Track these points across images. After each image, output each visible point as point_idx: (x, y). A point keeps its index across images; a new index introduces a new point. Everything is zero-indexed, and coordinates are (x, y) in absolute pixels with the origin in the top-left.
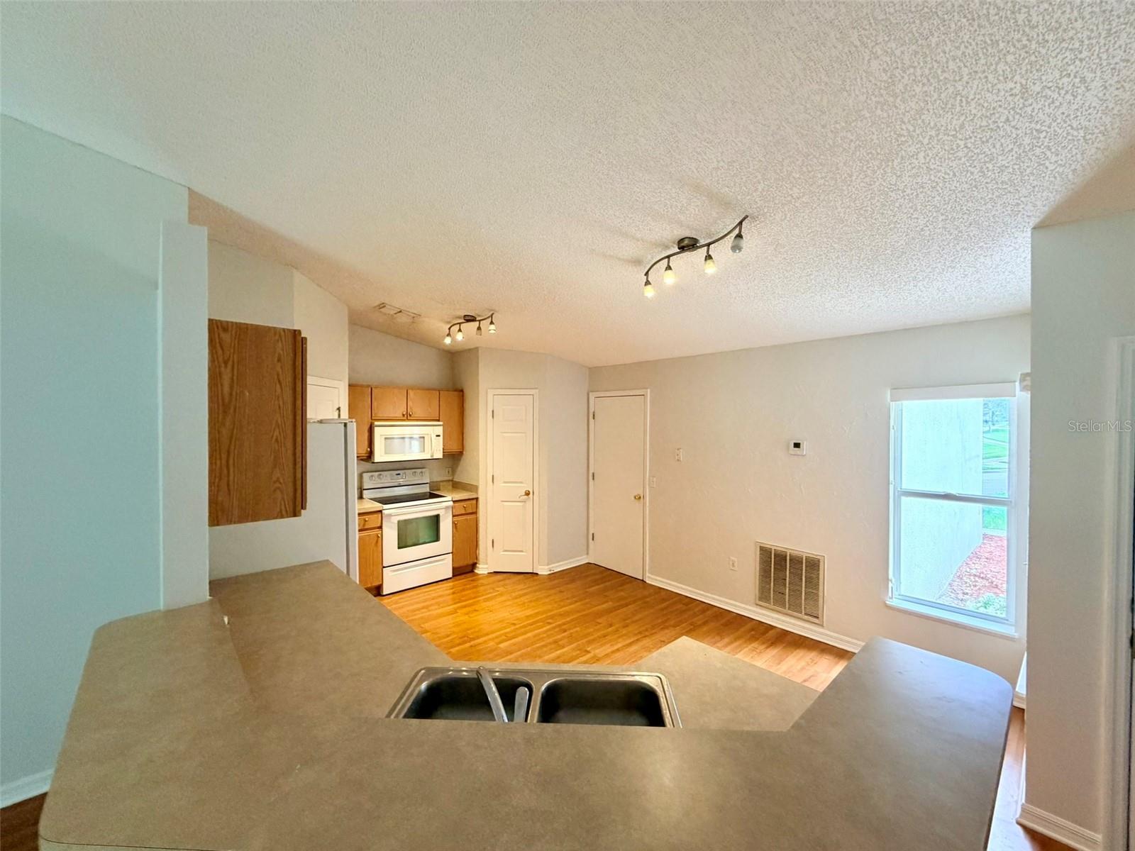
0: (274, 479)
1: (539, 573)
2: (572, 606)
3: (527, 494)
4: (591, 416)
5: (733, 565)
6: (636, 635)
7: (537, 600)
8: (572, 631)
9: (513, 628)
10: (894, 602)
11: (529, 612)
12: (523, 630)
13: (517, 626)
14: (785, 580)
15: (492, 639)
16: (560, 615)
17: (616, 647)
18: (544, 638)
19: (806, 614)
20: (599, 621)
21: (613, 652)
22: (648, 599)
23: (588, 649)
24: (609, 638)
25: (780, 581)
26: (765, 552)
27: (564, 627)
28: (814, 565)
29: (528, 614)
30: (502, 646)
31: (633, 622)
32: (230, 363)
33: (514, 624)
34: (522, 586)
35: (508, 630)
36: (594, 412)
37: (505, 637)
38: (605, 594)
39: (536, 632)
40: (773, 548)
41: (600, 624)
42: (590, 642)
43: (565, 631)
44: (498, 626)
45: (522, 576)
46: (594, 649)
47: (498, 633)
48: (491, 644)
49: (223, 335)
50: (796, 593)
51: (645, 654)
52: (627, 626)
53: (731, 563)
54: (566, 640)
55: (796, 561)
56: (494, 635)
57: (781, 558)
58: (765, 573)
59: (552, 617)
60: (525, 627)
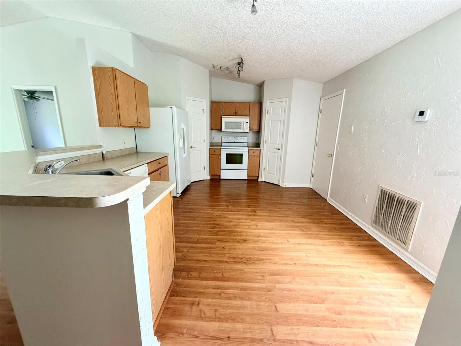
0: (112, 115)
1: (280, 186)
3: (279, 149)
4: (320, 112)
5: (365, 199)
14: (391, 213)
19: (398, 240)
25: (388, 214)
26: (383, 193)
28: (412, 207)
32: (98, 80)
36: (321, 109)
40: (389, 191)
49: (95, 71)
50: (394, 225)
55: (401, 202)
57: (392, 198)
58: (380, 207)
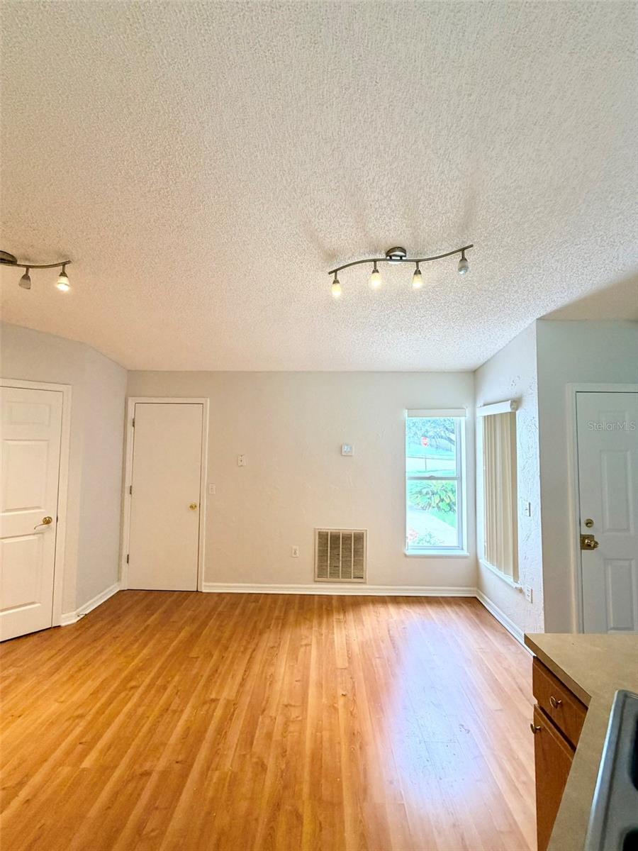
1: (63, 624)
2: (145, 651)
3: (47, 521)
4: (129, 423)
5: (295, 553)
6: (244, 652)
7: (88, 663)
8: (174, 683)
9: (83, 723)
10: (409, 552)
11: (91, 686)
12: (102, 719)
13: (89, 718)
14: (339, 555)
15: (61, 763)
16: (139, 670)
17: (239, 678)
18: (143, 714)
19: (354, 578)
20: (193, 654)
21: (242, 685)
22: (220, 609)
23: (213, 696)
24: (222, 669)
25: (335, 557)
26: (323, 537)
27: (159, 682)
28: (359, 538)
29: (91, 690)
30: (87, 763)
31: (230, 638)
33: (81, 716)
34: (45, 655)
35: (78, 730)
36: (134, 420)
37: (80, 747)
38: (171, 620)
39: (126, 709)
40: (329, 531)
41: (197, 658)
42: (207, 687)
43: (165, 688)
44: (55, 732)
45: (35, 638)
46: (219, 692)
47: (64, 746)
48: (65, 771)
50: (346, 563)
51: (272, 669)
52: (226, 648)
53: (293, 551)
54: (177, 700)
55: (347, 538)
56: (59, 752)
57: (335, 538)
58: (322, 554)
59: (130, 678)
60: (100, 712)
